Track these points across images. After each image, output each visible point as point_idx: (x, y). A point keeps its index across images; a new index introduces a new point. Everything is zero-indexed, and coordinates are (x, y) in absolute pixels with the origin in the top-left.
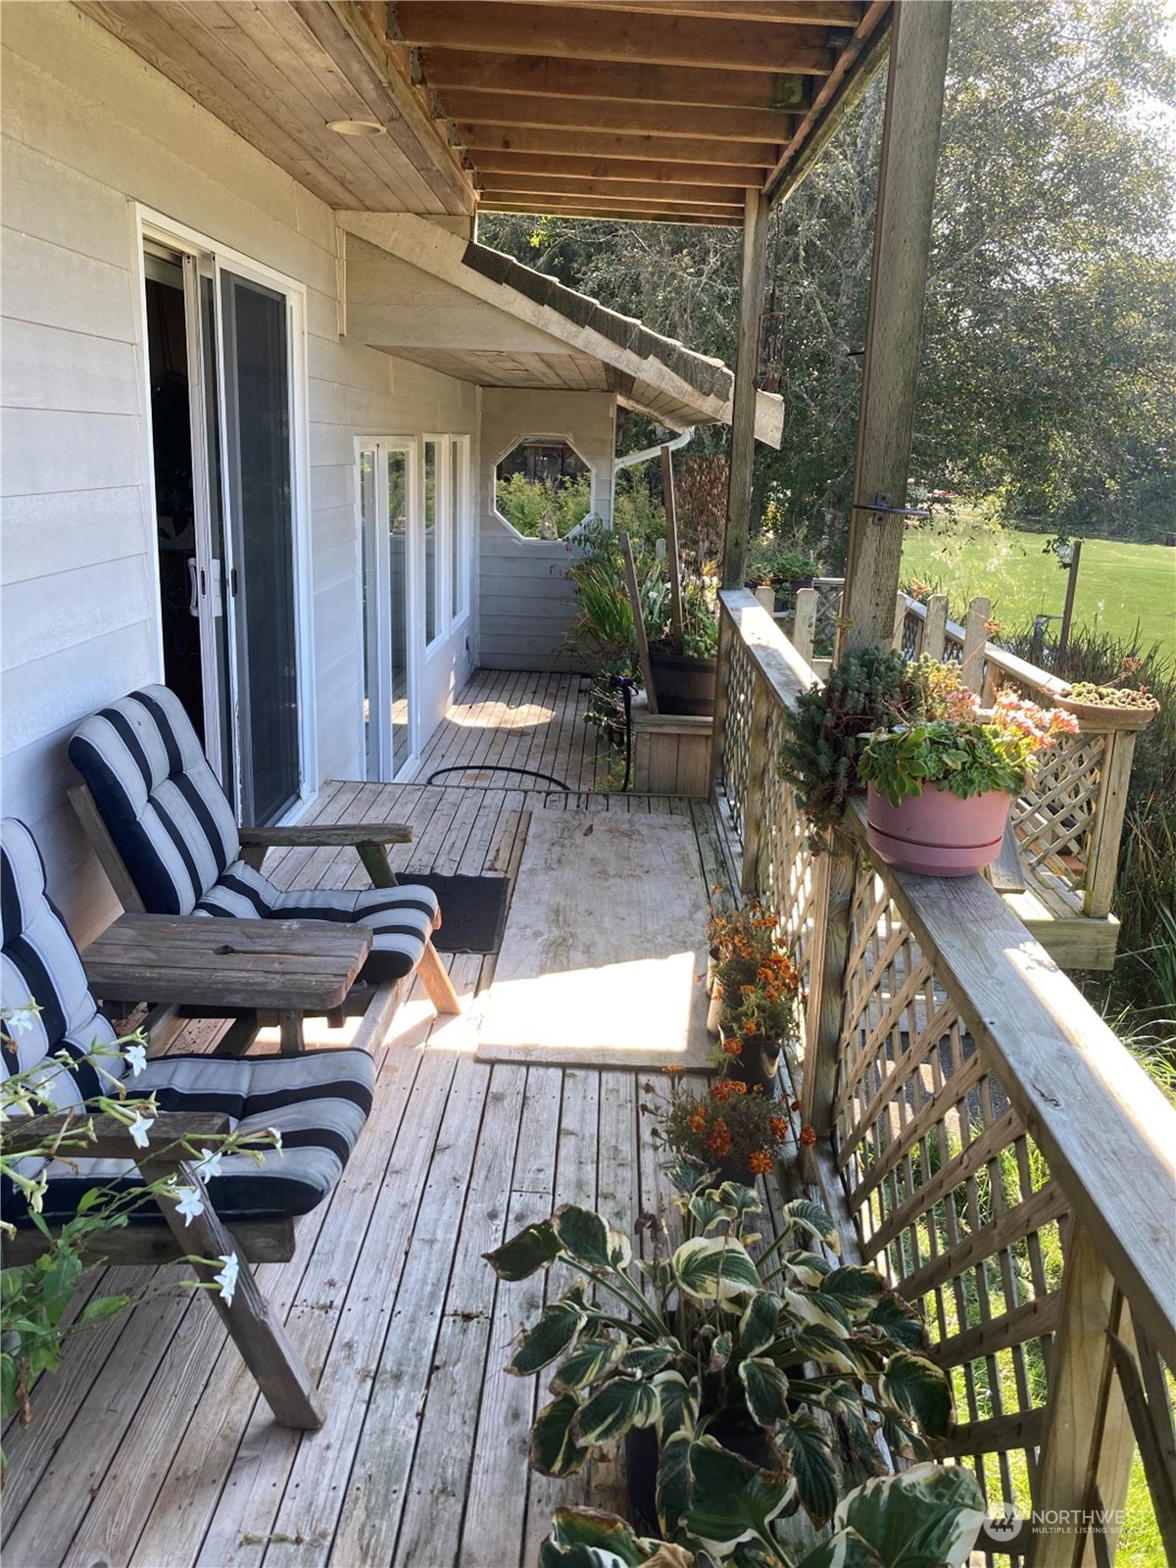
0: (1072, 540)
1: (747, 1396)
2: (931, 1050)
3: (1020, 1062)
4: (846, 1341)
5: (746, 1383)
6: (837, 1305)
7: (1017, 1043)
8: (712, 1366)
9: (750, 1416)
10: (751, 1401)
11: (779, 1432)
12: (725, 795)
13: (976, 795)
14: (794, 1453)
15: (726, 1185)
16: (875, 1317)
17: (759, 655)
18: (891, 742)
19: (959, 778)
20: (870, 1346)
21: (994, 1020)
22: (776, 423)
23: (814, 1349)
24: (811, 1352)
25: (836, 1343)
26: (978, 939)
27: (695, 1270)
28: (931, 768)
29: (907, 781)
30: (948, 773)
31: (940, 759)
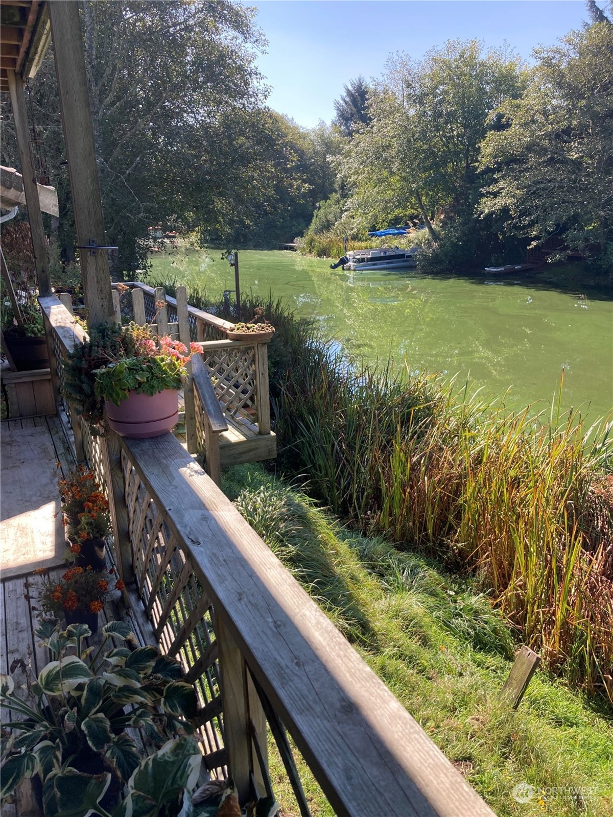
0: (233, 251)
1: (88, 738)
2: (161, 527)
3: (182, 526)
4: (141, 688)
5: (86, 732)
6: (133, 672)
7: (181, 517)
8: (66, 729)
9: (90, 748)
10: (90, 740)
11: (108, 750)
12: (64, 410)
13: (157, 393)
14: (117, 758)
15: (70, 627)
16: (156, 670)
17: (60, 332)
18: (108, 372)
19: (147, 385)
20: (156, 685)
21: (171, 507)
22: (54, 203)
23: (124, 699)
24: (122, 701)
25: (135, 692)
26: (167, 466)
27: (52, 680)
28: (131, 383)
29: (120, 392)
30: (140, 384)
31: (135, 378)
